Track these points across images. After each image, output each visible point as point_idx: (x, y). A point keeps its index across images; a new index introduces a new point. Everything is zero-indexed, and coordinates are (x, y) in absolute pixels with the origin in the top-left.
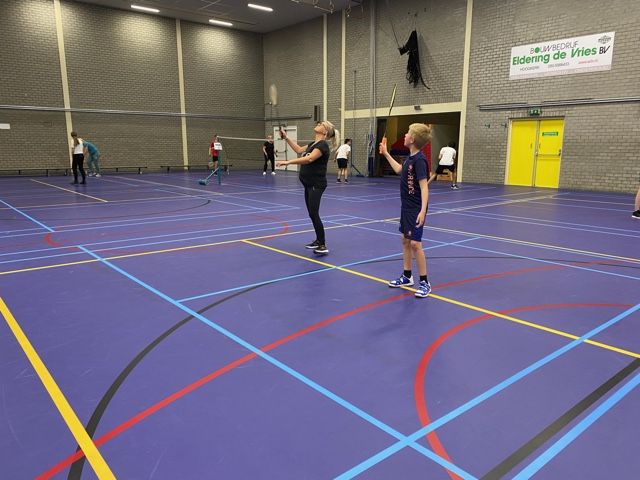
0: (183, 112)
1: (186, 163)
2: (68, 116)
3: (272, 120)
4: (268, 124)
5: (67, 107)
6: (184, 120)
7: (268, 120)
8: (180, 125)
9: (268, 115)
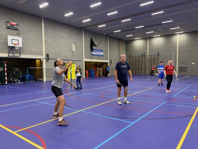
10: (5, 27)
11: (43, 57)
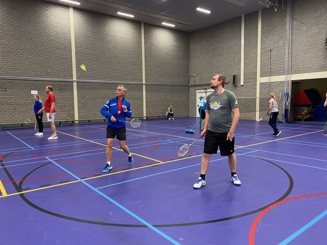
0: (144, 82)
1: (145, 115)
2: (75, 85)
3: (195, 86)
4: (191, 89)
5: (75, 79)
6: (144, 87)
7: (191, 86)
8: (142, 90)
9: (191, 83)
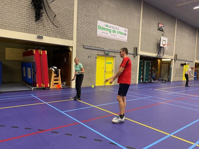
10: (157, 29)
11: (173, 57)
